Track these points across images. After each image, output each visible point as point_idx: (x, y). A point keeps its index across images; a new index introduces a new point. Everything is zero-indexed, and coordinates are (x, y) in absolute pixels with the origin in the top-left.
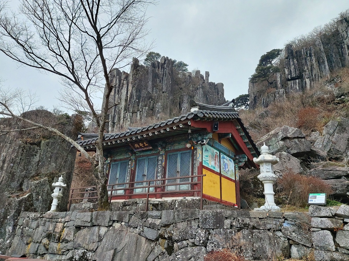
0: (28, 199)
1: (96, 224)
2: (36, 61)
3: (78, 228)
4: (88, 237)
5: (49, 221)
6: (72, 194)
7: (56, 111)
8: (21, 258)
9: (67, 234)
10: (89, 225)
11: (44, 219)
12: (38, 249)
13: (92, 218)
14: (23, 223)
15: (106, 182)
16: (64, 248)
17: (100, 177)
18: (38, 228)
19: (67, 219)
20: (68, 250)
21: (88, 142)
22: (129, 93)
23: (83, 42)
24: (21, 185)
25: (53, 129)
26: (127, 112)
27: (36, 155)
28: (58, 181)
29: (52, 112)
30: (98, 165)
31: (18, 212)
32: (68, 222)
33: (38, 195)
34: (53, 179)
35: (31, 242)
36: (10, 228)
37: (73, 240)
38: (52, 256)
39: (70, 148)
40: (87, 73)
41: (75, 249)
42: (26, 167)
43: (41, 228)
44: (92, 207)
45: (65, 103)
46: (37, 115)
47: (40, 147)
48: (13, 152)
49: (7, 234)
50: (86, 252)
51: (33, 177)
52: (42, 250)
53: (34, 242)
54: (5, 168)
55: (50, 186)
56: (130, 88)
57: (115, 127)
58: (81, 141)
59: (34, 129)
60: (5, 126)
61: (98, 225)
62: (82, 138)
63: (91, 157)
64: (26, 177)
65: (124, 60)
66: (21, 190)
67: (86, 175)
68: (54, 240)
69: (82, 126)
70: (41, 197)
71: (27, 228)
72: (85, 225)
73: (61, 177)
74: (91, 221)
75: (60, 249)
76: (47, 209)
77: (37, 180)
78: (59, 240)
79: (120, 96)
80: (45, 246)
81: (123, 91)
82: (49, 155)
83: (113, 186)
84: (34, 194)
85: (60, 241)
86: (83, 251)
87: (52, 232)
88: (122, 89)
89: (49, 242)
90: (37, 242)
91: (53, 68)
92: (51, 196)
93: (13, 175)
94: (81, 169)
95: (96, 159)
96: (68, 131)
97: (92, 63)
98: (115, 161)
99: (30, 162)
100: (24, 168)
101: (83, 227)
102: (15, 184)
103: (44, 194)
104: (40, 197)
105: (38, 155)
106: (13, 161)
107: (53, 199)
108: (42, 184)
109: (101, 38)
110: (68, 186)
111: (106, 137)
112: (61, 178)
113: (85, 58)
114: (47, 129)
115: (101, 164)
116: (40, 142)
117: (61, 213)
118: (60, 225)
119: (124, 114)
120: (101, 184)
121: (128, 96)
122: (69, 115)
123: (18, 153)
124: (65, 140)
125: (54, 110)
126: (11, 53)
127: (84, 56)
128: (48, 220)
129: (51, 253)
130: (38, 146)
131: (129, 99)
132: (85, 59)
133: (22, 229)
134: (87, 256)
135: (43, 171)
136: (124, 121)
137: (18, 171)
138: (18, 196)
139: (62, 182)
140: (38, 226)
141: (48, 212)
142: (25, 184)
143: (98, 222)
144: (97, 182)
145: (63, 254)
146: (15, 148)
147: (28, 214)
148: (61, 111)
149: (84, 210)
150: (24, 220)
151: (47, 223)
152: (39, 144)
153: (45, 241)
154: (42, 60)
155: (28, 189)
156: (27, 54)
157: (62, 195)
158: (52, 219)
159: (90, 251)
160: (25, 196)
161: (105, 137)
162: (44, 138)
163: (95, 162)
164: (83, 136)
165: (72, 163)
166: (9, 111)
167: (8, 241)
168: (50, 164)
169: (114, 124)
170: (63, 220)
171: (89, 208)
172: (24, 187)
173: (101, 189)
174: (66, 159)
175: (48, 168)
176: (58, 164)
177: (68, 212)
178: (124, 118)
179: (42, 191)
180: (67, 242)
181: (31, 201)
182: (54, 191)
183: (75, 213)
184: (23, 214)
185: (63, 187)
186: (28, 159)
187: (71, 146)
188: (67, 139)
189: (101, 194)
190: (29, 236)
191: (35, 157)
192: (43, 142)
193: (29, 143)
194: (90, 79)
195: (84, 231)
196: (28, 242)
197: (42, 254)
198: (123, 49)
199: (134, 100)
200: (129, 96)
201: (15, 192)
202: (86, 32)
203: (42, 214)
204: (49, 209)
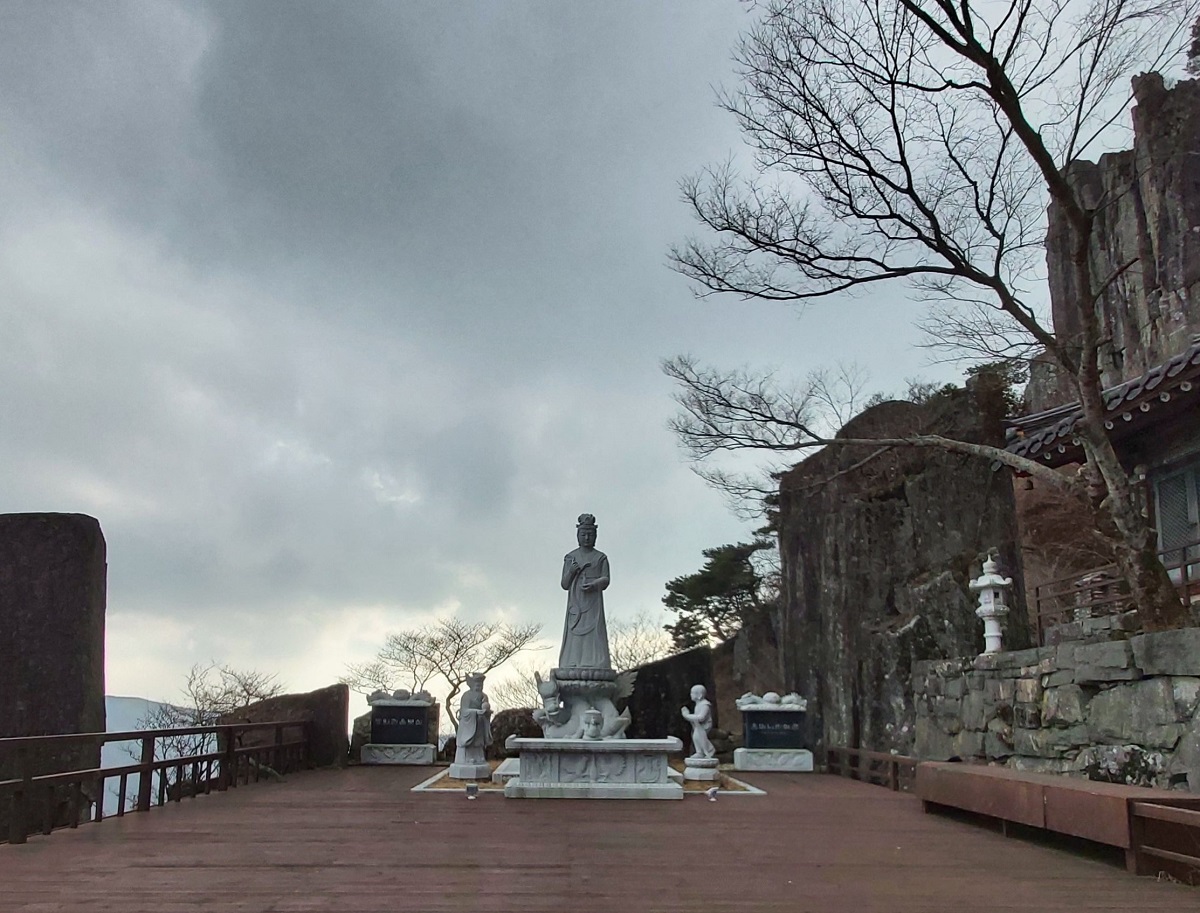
0: (918, 630)
1: (1148, 670)
2: (833, 275)
3: (1090, 688)
4: (1135, 710)
5: (993, 678)
6: (1038, 602)
7: (916, 390)
8: (951, 763)
9: (1058, 706)
10: (1129, 675)
11: (976, 673)
12: (984, 745)
13: (1133, 656)
14: (926, 687)
15: (1152, 541)
16: (1063, 743)
17: (1126, 532)
18: (966, 697)
19: (1045, 666)
20: (1077, 747)
21: (1043, 440)
22: (1150, 219)
23: (947, 128)
24: (890, 600)
25: (928, 439)
26: (1160, 292)
27: (902, 523)
28: (983, 574)
29: (906, 397)
30: (1107, 494)
31: (905, 665)
32: (1049, 674)
33: (940, 617)
34: (966, 573)
35: (959, 729)
36: (899, 701)
37: (1085, 719)
38: (1029, 762)
39: (990, 478)
40: (986, 219)
41: (1098, 743)
42: (887, 557)
43: (975, 697)
44: (1118, 626)
45: (943, 348)
46: (872, 422)
47: (906, 500)
48: (848, 528)
49: (897, 714)
50: (1141, 753)
51: (912, 576)
52: (996, 750)
53: (969, 730)
54: (843, 571)
55: (966, 590)
56: (1151, 199)
57: (1125, 364)
58: (1019, 444)
59: (877, 458)
60: (811, 476)
61: (1162, 675)
62: (1021, 433)
63: (1071, 479)
64: (895, 580)
65: (1111, 91)
66: (895, 612)
67: (1061, 546)
68: (1024, 723)
69: (1008, 400)
70: (951, 622)
71: (938, 698)
72: (1114, 677)
73: (989, 561)
74: (1131, 664)
75: (1050, 745)
76: (976, 650)
77: (925, 581)
78: (1037, 722)
79: (1112, 250)
80: (1001, 738)
81: (1120, 227)
82: (936, 513)
83: (1184, 549)
84: (928, 617)
85: (1044, 725)
86: (1128, 748)
87: (1011, 702)
88: (1115, 220)
89: (1009, 728)
90: (977, 730)
91: (881, 265)
92: (976, 615)
93: (866, 583)
94: (1039, 532)
95: (1092, 480)
96: (969, 432)
97: (994, 178)
98: (1168, 468)
99: (892, 542)
100: (886, 560)
101: (1108, 682)
102: (876, 602)
103: (955, 613)
104: (946, 622)
105: (908, 522)
106: (854, 550)
107: (983, 623)
108: (944, 590)
109: (1004, 70)
110: (1018, 583)
111: (1111, 400)
112: (988, 564)
113: (965, 174)
114: (912, 444)
115: (1117, 489)
116: (902, 487)
117: (1019, 653)
118: (1029, 685)
119: (1149, 304)
120: (1134, 552)
121: (1149, 236)
122: (959, 387)
123: (858, 527)
124: (969, 455)
125: (912, 390)
126: (775, 290)
127: (962, 169)
128: (988, 674)
129: (1025, 756)
130: (900, 499)
131: (1156, 243)
132: (967, 177)
133: (928, 700)
134: (1145, 761)
135: (933, 556)
136: (1157, 333)
137: (874, 570)
138: (893, 628)
139: (994, 573)
140: (966, 692)
141: (981, 655)
142: (899, 596)
143: (1160, 665)
144: (1118, 548)
145: (1062, 758)
146: (848, 519)
147: (930, 665)
148: (930, 386)
149: (1092, 638)
150: (925, 680)
151: (989, 683)
152: (900, 492)
153: (997, 726)
154: (847, 262)
155: (910, 608)
156: (808, 267)
157: (1007, 609)
158: (997, 671)
159: (1154, 748)
160: (908, 626)
161: (1107, 400)
162: (907, 473)
163: (1092, 488)
164: (1021, 428)
165: (1007, 518)
166: (810, 434)
167: (905, 729)
168: (945, 535)
169: (1117, 357)
170: (1033, 670)
171: (1108, 632)
172: (899, 605)
173: (1140, 569)
174: (986, 510)
175: (943, 548)
176: (966, 529)
177: (1042, 650)
178: (1153, 319)
179: (948, 606)
180: (1065, 725)
181: (925, 635)
182: (981, 600)
183: (1064, 649)
184: (916, 666)
185: (1002, 586)
186: (886, 536)
187: (994, 468)
188: (976, 451)
189: (1141, 584)
190: (952, 716)
191: (901, 528)
192: (909, 484)
193: (875, 497)
194: (1000, 233)
195: (1113, 697)
196: (954, 729)
197: (1001, 758)
198: (1097, 51)
199: (1181, 236)
200: (1152, 230)
201: (882, 620)
202: (950, 83)
203: (967, 661)
204: (982, 649)
